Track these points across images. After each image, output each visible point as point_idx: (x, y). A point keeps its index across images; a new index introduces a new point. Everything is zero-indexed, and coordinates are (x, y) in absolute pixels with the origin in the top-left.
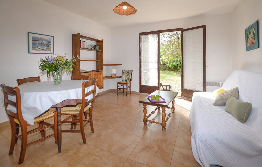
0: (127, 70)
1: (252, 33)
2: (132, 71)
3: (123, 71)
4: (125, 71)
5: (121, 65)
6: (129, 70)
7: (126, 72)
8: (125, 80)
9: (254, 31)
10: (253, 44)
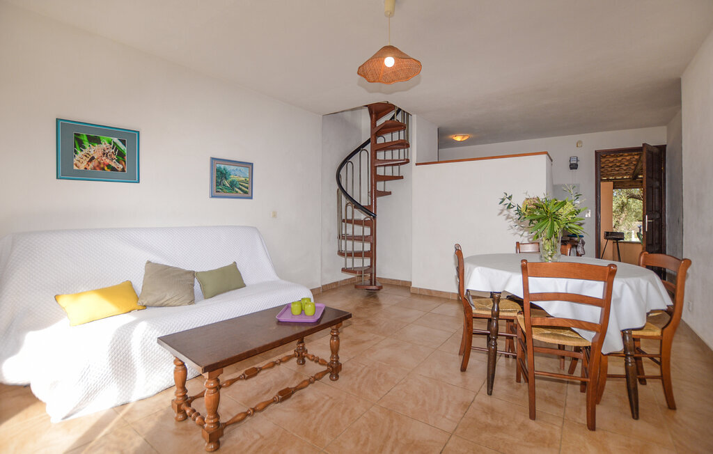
1: (105, 145)
9: (120, 144)
10: (113, 169)
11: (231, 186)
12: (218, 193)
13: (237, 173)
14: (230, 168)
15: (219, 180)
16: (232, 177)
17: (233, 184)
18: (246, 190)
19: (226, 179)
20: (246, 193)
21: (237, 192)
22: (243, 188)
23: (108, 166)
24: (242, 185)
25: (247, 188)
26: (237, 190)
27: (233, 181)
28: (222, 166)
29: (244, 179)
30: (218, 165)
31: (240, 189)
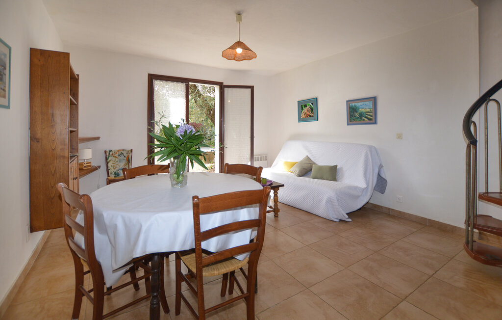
0: (118, 151)
1: (308, 107)
2: (131, 151)
3: (108, 154)
4: (111, 153)
5: (98, 138)
6: (123, 150)
7: (117, 155)
8: (115, 173)
9: (312, 105)
10: (310, 116)
11: (360, 117)
12: (351, 122)
13: (363, 106)
14: (358, 104)
15: (352, 114)
16: (361, 110)
17: (361, 115)
18: (371, 117)
19: (356, 112)
20: (370, 120)
21: (364, 120)
22: (369, 117)
23: (309, 115)
24: (367, 115)
25: (372, 116)
26: (364, 118)
27: (361, 113)
28: (353, 104)
29: (369, 110)
30: (350, 105)
31: (366, 117)
